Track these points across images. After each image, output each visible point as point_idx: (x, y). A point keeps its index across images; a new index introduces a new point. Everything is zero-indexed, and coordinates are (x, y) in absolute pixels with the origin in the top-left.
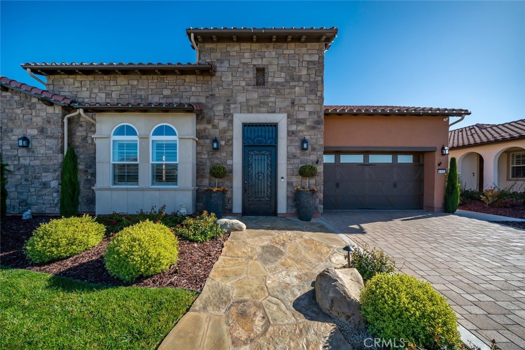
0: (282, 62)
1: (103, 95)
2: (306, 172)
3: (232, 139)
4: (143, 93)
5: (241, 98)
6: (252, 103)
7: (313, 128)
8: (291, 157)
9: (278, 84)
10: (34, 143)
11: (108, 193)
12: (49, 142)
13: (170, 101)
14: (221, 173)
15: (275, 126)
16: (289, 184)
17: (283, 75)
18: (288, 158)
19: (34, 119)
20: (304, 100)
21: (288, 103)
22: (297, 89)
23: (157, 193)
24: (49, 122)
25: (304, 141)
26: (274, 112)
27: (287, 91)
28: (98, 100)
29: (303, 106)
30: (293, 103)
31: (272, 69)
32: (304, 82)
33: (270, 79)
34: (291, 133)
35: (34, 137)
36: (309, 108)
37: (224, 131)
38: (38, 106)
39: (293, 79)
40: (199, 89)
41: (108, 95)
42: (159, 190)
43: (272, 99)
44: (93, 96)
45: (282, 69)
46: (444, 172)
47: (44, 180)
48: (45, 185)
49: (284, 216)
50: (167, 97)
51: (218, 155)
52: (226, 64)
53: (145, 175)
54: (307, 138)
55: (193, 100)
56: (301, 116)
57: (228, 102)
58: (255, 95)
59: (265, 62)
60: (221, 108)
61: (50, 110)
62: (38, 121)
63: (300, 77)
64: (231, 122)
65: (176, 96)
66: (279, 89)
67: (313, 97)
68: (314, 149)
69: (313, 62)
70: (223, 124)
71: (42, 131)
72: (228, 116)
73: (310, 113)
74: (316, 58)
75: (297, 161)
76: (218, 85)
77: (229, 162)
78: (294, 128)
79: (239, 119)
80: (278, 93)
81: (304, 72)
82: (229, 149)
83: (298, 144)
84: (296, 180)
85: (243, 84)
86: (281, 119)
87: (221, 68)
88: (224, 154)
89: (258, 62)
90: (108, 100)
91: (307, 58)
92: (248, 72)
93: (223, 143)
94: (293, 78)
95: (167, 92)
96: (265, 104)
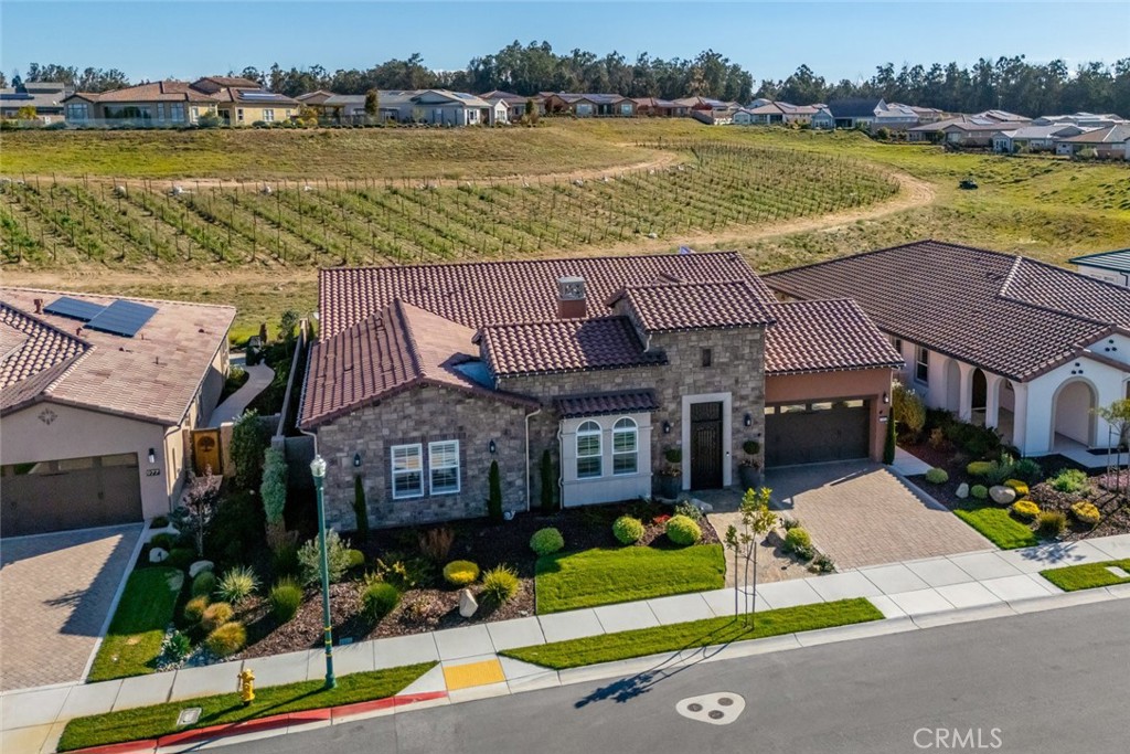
0: (727, 342)
1: (556, 388)
2: (750, 447)
3: (681, 420)
4: (595, 383)
5: (689, 380)
6: (699, 384)
7: (755, 403)
8: (735, 432)
9: (723, 363)
10: (498, 445)
11: (576, 486)
12: (513, 443)
13: (622, 388)
14: (673, 455)
15: (721, 405)
16: (734, 457)
17: (728, 354)
18: (733, 434)
19: (498, 422)
20: (747, 377)
21: (733, 381)
22: (741, 367)
23: (619, 482)
24: (512, 424)
25: (747, 417)
26: (719, 391)
27: (732, 369)
28: (552, 393)
29: (746, 383)
30: (737, 381)
31: (718, 349)
32: (747, 360)
33: (715, 360)
34: (735, 410)
35: (497, 439)
36: (751, 385)
37: (673, 413)
38: (502, 410)
39: (737, 358)
40: (650, 375)
41: (561, 387)
42: (622, 478)
43: (718, 379)
44: (546, 389)
45: (726, 349)
46: (885, 419)
47: (509, 479)
48: (511, 484)
49: (729, 489)
50: (619, 385)
51: (668, 436)
52: (674, 349)
53: (607, 466)
54: (750, 412)
55: (644, 386)
56: (744, 392)
57: (677, 385)
58: (702, 376)
59: (711, 343)
60: (670, 391)
61: (514, 412)
62: (501, 423)
63: (743, 355)
64: (680, 403)
65: (628, 383)
66: (724, 367)
67: (755, 374)
68: (756, 423)
69: (755, 341)
70: (672, 407)
71: (506, 432)
72: (677, 398)
73: (753, 389)
74: (758, 336)
75: (741, 435)
76: (667, 370)
77: (678, 442)
78: (738, 404)
79: (688, 401)
80: (723, 372)
81: (747, 351)
82: (678, 430)
83: (741, 419)
84: (741, 453)
85: (691, 366)
86: (726, 398)
87: (671, 353)
88: (673, 435)
89: (704, 344)
90: (562, 393)
91: (749, 337)
92: (695, 355)
93: (672, 424)
94: (737, 356)
95: (618, 380)
96: (709, 384)
